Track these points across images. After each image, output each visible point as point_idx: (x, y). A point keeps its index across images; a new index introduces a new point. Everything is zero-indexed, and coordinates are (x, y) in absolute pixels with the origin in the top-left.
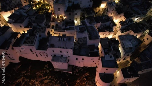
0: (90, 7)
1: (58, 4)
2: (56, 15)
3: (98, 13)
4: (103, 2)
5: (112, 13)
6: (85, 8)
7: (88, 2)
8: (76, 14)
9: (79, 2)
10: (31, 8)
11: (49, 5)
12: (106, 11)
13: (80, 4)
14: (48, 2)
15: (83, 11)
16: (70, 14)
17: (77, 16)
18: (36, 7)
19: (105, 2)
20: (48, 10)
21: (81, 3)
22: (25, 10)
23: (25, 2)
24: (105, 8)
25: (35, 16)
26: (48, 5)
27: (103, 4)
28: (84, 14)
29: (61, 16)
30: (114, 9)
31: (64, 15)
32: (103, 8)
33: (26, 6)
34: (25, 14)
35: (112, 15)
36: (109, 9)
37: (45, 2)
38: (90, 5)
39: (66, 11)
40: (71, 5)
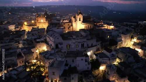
0: (88, 70)
1: (52, 68)
2: (50, 79)
3: (98, 76)
4: (102, 64)
5: (113, 77)
6: (83, 71)
7: (86, 65)
8: (73, 78)
9: (76, 65)
10: (24, 69)
11: (45, 67)
12: (107, 75)
13: (77, 67)
14: (44, 63)
15: (81, 74)
16: (65, 79)
17: (74, 80)
18: (30, 68)
19: (104, 64)
20: (42, 73)
21: (79, 66)
22: (18, 71)
23: (21, 62)
24: (105, 71)
25: (26, 80)
26: (43, 67)
27: (102, 66)
28: (82, 77)
29: (55, 80)
30: (115, 72)
31: (59, 79)
32: (103, 71)
33: (20, 66)
34: (15, 77)
35: (114, 79)
36: (109, 73)
37: (41, 63)
38: (88, 68)
39: (62, 75)
40: (67, 68)
